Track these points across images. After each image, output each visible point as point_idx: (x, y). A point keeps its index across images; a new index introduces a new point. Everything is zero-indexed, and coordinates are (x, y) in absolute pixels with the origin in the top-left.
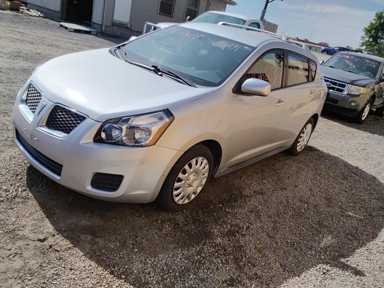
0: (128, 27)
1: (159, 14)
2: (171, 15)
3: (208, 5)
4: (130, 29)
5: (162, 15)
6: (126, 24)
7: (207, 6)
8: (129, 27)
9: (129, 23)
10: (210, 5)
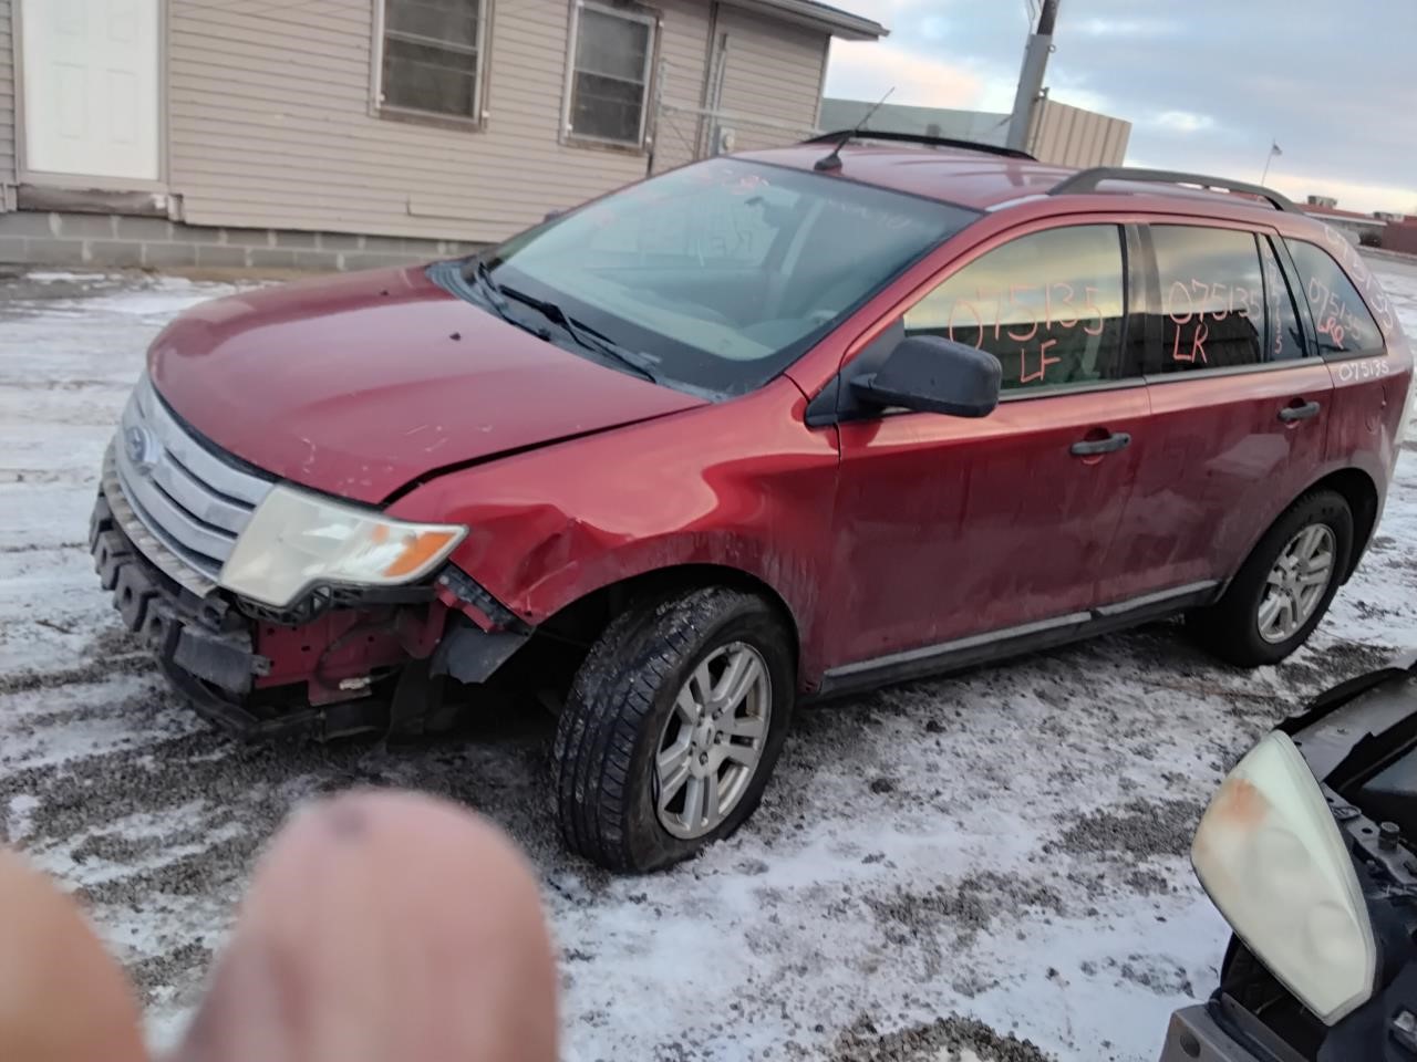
0: (153, 207)
1: (384, 115)
2: (468, 111)
3: (716, 48)
4: (174, 216)
5: (399, 118)
6: (131, 194)
7: (709, 53)
8: (166, 210)
9: (159, 180)
10: (723, 46)
